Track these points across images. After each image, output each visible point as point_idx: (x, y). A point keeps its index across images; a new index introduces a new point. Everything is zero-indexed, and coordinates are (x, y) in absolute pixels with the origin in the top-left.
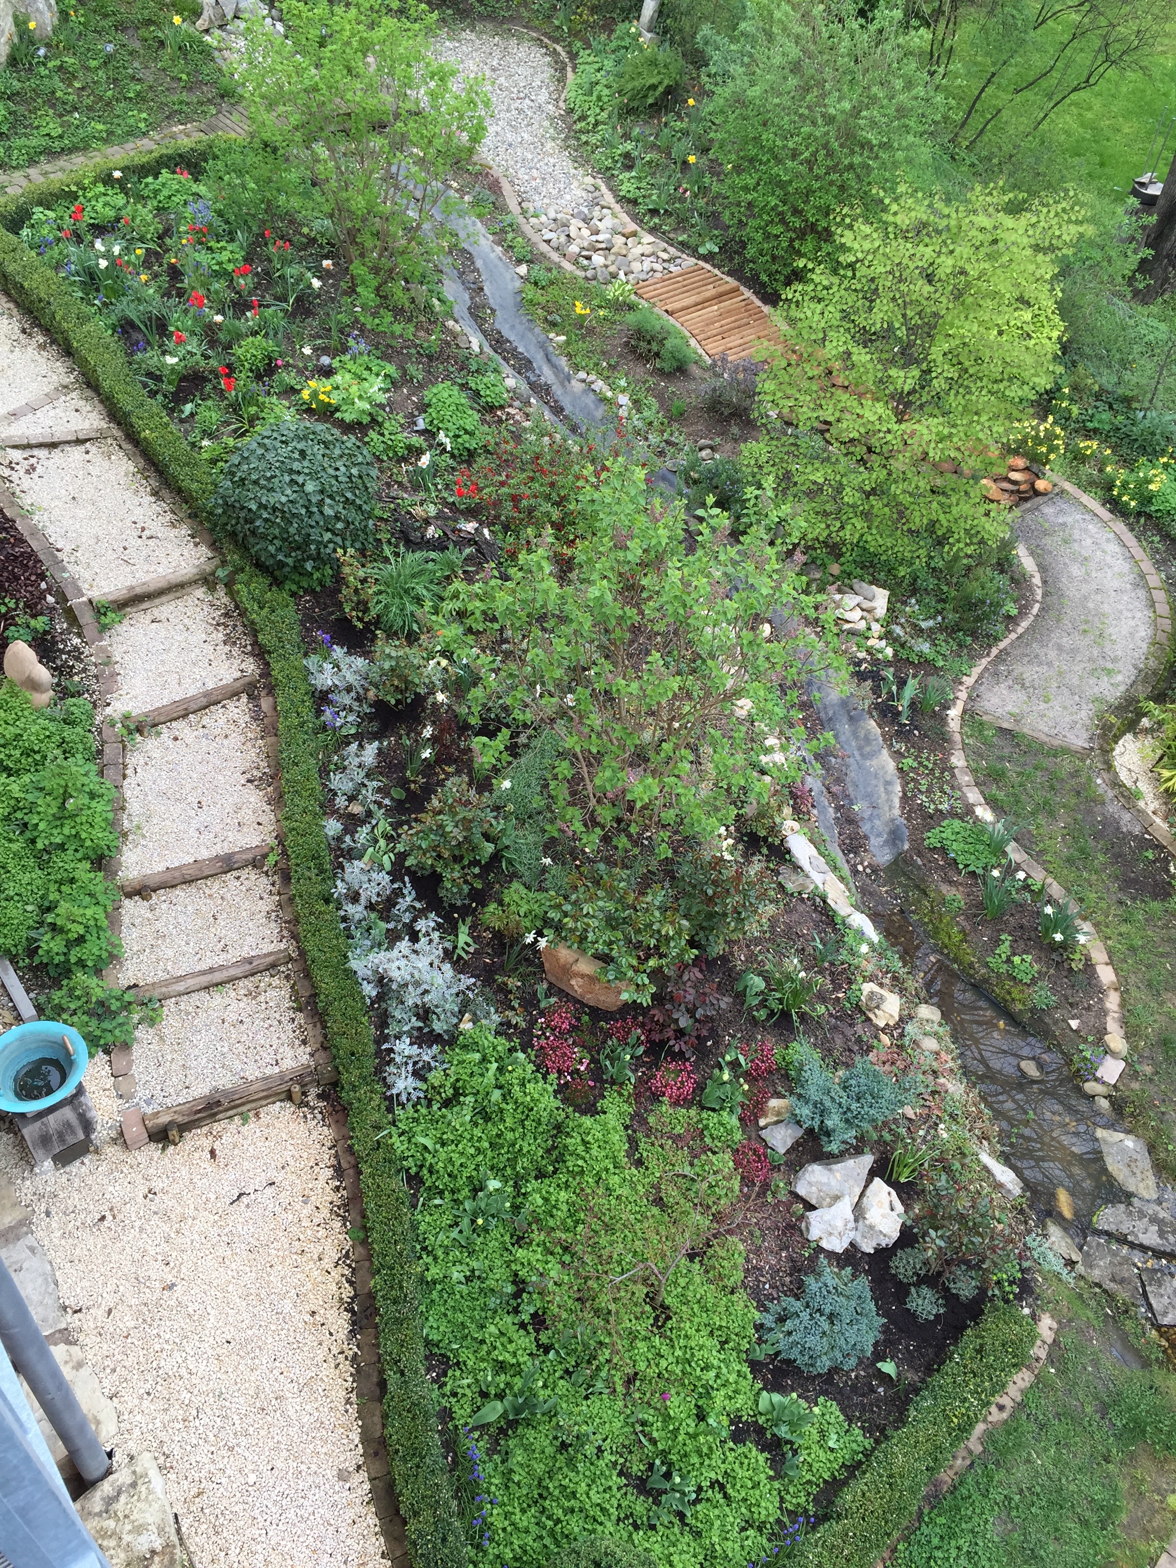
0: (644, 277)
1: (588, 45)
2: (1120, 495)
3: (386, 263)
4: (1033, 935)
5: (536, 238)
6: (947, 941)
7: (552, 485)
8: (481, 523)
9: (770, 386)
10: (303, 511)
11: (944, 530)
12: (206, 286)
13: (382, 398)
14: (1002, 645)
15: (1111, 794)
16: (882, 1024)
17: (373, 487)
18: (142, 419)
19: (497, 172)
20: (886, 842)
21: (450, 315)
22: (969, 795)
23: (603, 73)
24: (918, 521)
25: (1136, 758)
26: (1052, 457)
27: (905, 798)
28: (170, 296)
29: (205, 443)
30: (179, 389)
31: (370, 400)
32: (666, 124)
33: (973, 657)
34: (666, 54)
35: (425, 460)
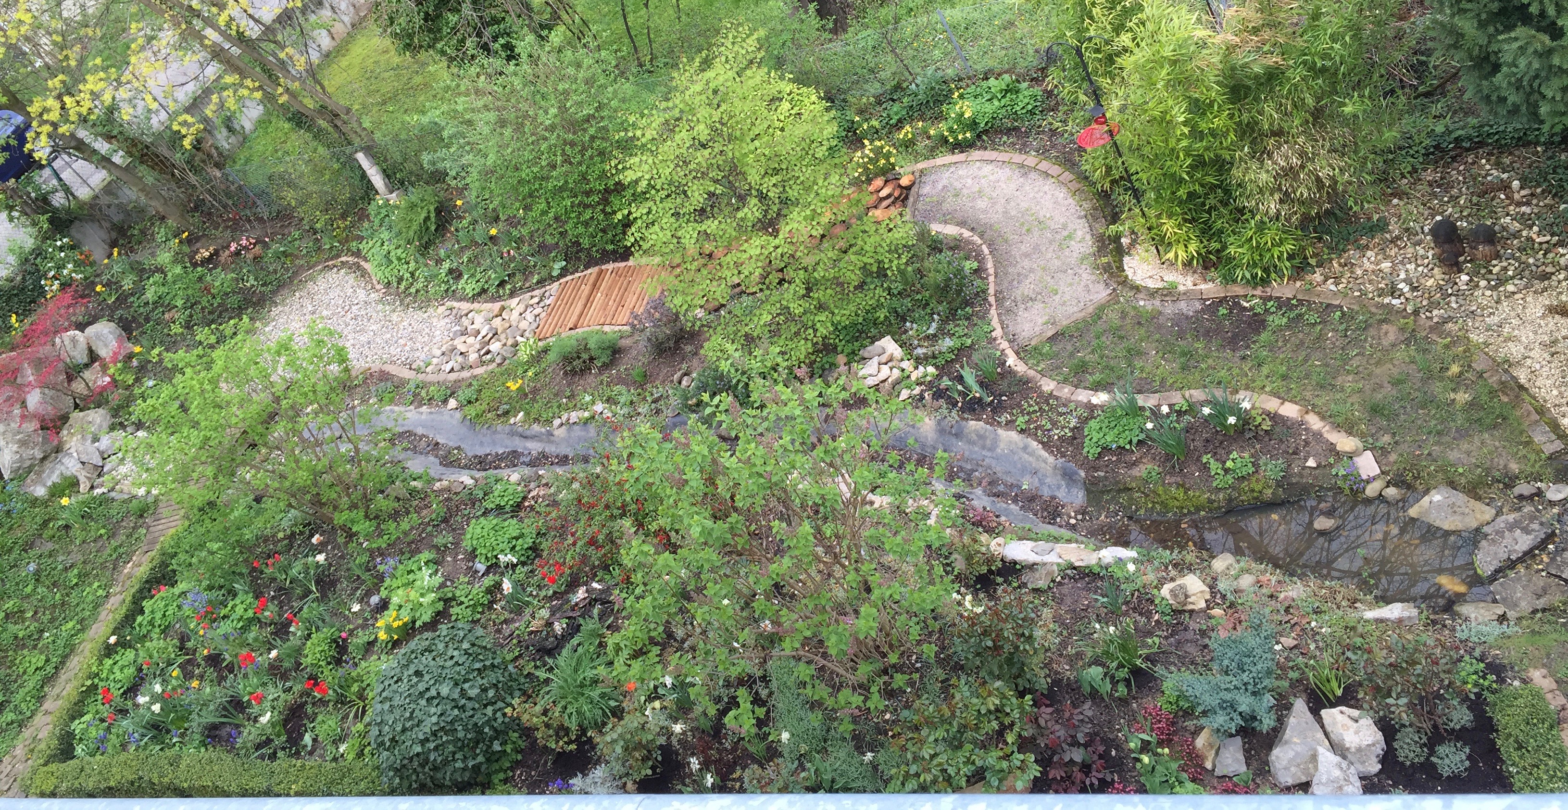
0: (536, 325)
1: (361, 239)
2: (956, 139)
3: (356, 495)
4: (1219, 437)
5: (441, 377)
6: (1177, 503)
7: (607, 507)
8: (586, 584)
9: (678, 300)
10: (456, 712)
11: (876, 265)
12: (245, 644)
13: (438, 579)
14: (991, 291)
15: (1157, 303)
16: (1203, 605)
17: (487, 642)
18: (281, 782)
19: (376, 367)
20: (1068, 486)
21: (431, 481)
22: (1080, 398)
23: (386, 244)
24: (854, 278)
25: (1145, 266)
26: (892, 160)
27: (1045, 445)
28: (224, 678)
29: (342, 748)
30: (289, 733)
31: (430, 590)
32: (457, 230)
33: (984, 316)
34: (415, 195)
35: (507, 586)
